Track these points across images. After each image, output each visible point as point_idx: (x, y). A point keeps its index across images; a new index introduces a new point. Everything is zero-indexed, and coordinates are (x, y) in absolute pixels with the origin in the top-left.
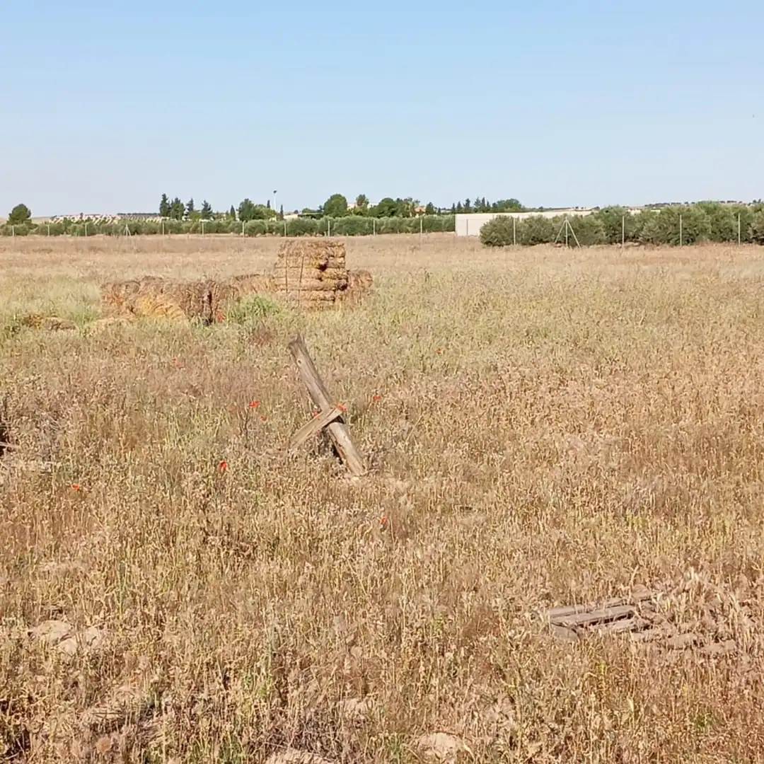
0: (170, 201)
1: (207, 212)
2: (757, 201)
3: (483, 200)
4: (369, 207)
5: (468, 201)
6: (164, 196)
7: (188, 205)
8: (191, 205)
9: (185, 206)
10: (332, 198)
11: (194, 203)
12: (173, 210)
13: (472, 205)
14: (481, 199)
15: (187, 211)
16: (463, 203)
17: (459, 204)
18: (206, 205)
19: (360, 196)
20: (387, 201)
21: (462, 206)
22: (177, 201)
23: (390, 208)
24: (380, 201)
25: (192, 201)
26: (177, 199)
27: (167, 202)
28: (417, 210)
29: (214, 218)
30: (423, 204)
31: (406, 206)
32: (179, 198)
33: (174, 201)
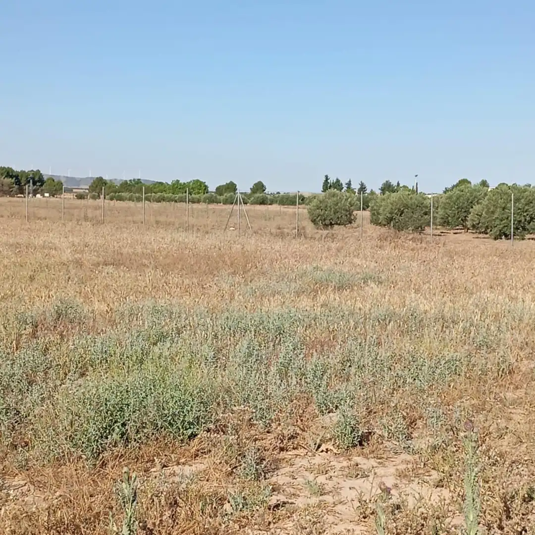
0: (332, 180)
1: (362, 189)
6: (327, 177)
7: (347, 184)
8: (349, 184)
9: (344, 185)
11: (352, 183)
12: (334, 188)
15: (346, 188)
18: (362, 184)
22: (338, 181)
25: (350, 181)
26: (337, 179)
27: (329, 181)
32: (339, 179)
33: (335, 181)
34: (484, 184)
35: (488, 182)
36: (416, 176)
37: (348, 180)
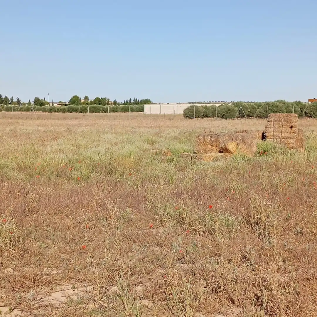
1: (19, 102)
2: (233, 101)
3: (137, 99)
4: (89, 101)
5: (130, 99)
7: (11, 99)
8: (12, 99)
9: (10, 100)
10: (74, 97)
11: (14, 99)
12: (4, 101)
13: (132, 101)
14: (136, 99)
15: (10, 102)
16: (128, 100)
17: (127, 101)
18: (18, 99)
19: (86, 96)
20: (97, 99)
21: (128, 101)
23: (99, 101)
24: (94, 99)
25: (12, 98)
26: (6, 97)
27: (2, 98)
28: (110, 103)
29: (22, 105)
30: (112, 100)
31: (105, 101)
32: (7, 96)
33: (5, 97)
34: (86, 98)
35: (88, 97)
36: (48, 94)
37: (12, 97)
